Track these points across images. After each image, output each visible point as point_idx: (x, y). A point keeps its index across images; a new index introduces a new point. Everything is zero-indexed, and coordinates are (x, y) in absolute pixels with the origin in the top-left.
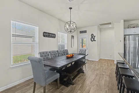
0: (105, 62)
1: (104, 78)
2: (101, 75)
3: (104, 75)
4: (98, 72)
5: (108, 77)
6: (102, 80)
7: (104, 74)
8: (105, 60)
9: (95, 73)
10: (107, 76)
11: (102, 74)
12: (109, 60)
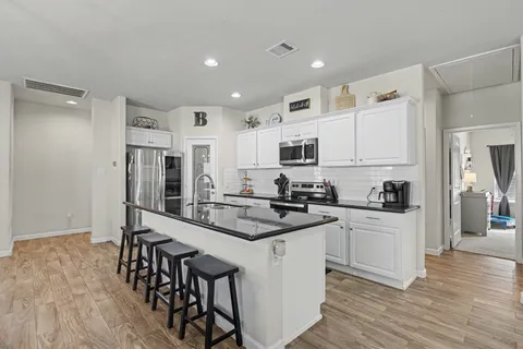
0: (52, 250)
1: (94, 305)
2: (70, 302)
3: (82, 295)
4: (50, 300)
5: (102, 296)
6: (89, 317)
7: (80, 292)
8: (47, 241)
9: (42, 309)
10: (98, 291)
11: (75, 296)
12: (65, 237)
